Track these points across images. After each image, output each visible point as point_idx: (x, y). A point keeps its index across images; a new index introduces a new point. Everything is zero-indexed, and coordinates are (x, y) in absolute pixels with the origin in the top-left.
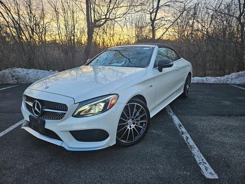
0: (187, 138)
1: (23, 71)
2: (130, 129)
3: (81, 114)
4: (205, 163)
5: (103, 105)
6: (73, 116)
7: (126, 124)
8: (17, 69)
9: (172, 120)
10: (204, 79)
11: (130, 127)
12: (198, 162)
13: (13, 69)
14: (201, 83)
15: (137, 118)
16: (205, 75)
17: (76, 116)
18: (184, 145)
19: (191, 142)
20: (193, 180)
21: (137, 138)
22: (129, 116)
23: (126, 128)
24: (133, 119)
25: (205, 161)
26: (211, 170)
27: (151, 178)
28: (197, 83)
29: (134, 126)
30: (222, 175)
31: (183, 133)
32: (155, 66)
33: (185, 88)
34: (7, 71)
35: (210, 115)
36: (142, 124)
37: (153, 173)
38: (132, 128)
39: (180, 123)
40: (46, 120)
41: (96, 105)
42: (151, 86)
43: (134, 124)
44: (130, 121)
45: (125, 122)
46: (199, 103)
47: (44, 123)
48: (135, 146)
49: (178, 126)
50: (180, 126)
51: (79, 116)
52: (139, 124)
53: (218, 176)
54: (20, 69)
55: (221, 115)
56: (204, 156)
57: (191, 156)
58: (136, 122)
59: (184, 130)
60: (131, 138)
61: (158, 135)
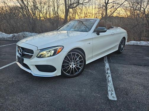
0: (109, 76)
1: (29, 34)
2: (72, 67)
3: (41, 56)
4: (113, 91)
5: (53, 51)
6: (37, 57)
7: (69, 64)
8: (26, 33)
9: (104, 66)
10: (139, 42)
11: (72, 66)
12: (109, 90)
13: (24, 33)
14: (135, 45)
15: (76, 61)
16: (140, 40)
17: (38, 57)
18: (105, 80)
19: (110, 79)
20: (100, 99)
21: (76, 73)
22: (71, 60)
23: (70, 67)
24: (74, 62)
25: (113, 90)
26: (114, 95)
27: (76, 95)
28: (133, 45)
29: (75, 66)
30: (120, 99)
31: (107, 73)
32: (94, 32)
33: (120, 47)
34: (21, 34)
35: (131, 64)
36: (80, 66)
37: (78, 93)
38: (73, 67)
39: (109, 68)
40: (24, 59)
41: (49, 51)
42: (90, 43)
43: (75, 65)
44: (73, 63)
45: (69, 63)
46: (128, 57)
47: (23, 60)
48: (75, 78)
49: (106, 69)
50: (108, 69)
51: (40, 57)
52: (79, 65)
53: (118, 99)
54: (27, 32)
55: (138, 65)
56: (114, 87)
57: (106, 86)
58: (76, 64)
59: (109, 71)
60: (72, 73)
61: (91, 73)
